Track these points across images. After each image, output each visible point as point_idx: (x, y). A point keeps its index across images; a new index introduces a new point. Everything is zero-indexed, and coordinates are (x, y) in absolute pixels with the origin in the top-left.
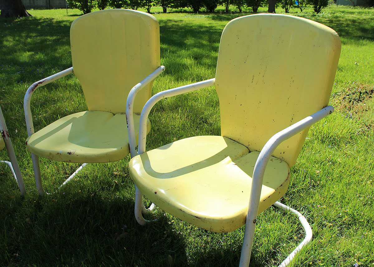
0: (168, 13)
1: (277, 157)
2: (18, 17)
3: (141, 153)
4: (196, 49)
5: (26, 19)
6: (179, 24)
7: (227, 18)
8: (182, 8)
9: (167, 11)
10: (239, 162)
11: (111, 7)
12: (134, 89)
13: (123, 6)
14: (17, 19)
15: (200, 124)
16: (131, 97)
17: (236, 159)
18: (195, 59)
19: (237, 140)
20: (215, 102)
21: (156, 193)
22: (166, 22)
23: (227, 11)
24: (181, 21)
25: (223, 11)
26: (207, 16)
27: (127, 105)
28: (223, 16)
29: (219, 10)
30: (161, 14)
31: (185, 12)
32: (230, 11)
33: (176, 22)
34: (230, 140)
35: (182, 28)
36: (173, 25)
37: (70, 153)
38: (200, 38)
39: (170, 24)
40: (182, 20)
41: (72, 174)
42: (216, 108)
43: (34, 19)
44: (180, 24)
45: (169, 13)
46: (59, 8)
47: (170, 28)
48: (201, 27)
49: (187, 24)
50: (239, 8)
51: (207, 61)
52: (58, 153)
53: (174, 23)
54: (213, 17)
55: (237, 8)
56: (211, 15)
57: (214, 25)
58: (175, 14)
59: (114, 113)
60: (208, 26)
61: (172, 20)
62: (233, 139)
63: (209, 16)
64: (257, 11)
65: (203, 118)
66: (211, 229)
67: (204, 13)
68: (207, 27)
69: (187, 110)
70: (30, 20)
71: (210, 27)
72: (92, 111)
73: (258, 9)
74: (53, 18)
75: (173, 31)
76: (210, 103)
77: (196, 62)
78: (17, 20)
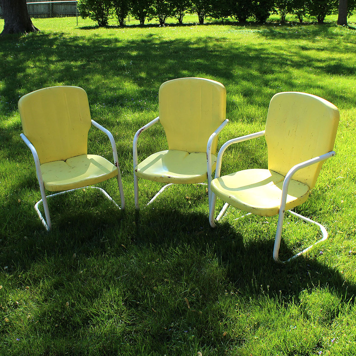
0: (205, 24)
1: (302, 182)
2: (25, 33)
3: (218, 178)
4: (245, 83)
5: (33, 35)
6: (221, 44)
7: (282, 34)
8: (223, 18)
9: (205, 22)
10: (278, 185)
11: (133, 16)
12: (211, 137)
13: (148, 15)
14: (23, 35)
15: (251, 163)
16: (210, 143)
17: (277, 183)
18: (244, 96)
19: (278, 172)
20: (264, 145)
21: (230, 197)
22: (205, 42)
23: (283, 22)
24: (224, 39)
25: (278, 21)
26: (257, 30)
27: (208, 147)
28: (278, 30)
29: (273, 20)
30: (197, 26)
31: (228, 23)
32: (287, 21)
33: (217, 40)
34: (274, 172)
35: (226, 51)
36: (215, 45)
37: (169, 177)
38: (248, 67)
39: (211, 44)
40: (225, 37)
41: (152, 198)
42: (265, 151)
43: (42, 34)
44: (224, 44)
45: (208, 24)
46: (64, 15)
47: (212, 51)
48: (249, 49)
49: (232, 44)
50: (299, 18)
51: (258, 99)
52: (161, 177)
53: (215, 42)
54: (265, 32)
55: (296, 17)
56: (262, 29)
57: (266, 46)
58: (215, 26)
59: (189, 152)
60: (257, 47)
61: (213, 38)
62: (276, 171)
63: (260, 31)
64: (324, 21)
65: (253, 159)
66: (260, 214)
67: (252, 25)
68: (256, 50)
69: (240, 151)
70: (38, 36)
71: (260, 49)
72: (172, 150)
73: (325, 18)
74: (64, 31)
75: (216, 55)
76: (260, 145)
77: (245, 100)
78: (23, 37)
